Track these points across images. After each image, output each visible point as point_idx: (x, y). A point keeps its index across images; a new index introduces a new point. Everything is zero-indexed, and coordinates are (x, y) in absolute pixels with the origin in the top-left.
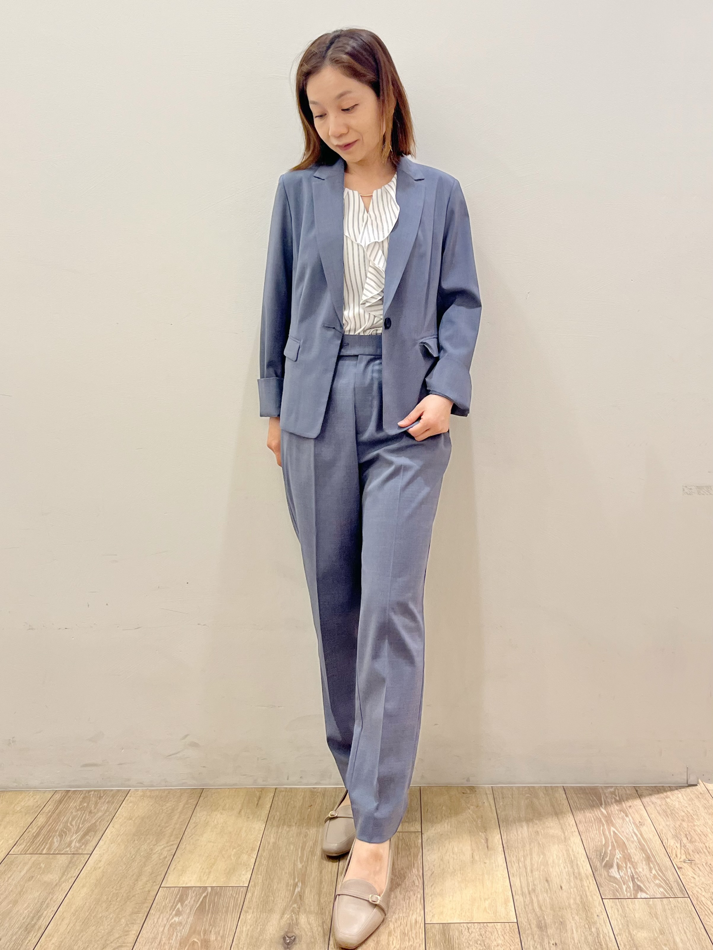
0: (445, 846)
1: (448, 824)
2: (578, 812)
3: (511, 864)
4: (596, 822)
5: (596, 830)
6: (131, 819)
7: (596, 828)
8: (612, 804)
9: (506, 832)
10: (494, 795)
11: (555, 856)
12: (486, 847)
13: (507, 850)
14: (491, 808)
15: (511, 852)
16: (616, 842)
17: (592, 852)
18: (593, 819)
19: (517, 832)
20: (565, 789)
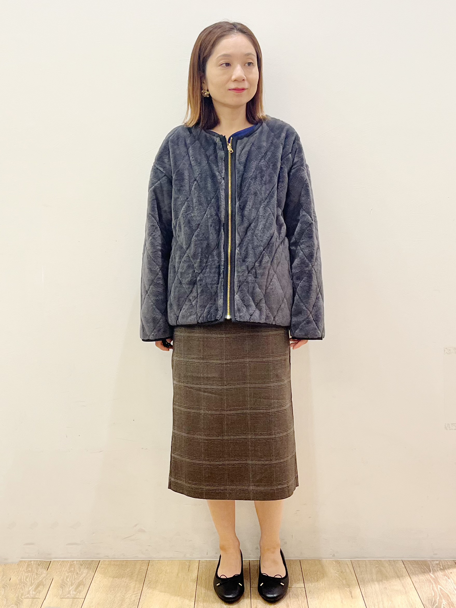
0: (322, 596)
1: (322, 583)
2: (413, 575)
4: (427, 581)
6: (105, 578)
7: (427, 586)
8: (438, 571)
9: (363, 588)
10: (353, 565)
11: (400, 603)
12: (351, 597)
13: (365, 598)
14: (351, 573)
15: (368, 600)
16: (442, 594)
17: (426, 600)
19: (372, 588)
20: (404, 562)
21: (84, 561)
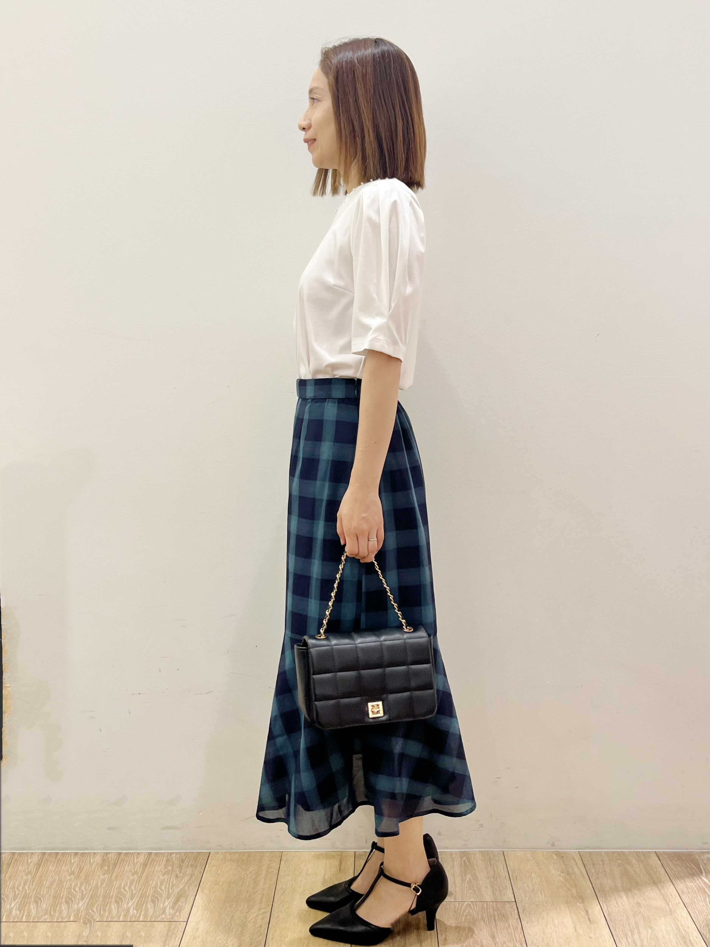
0: (543, 918)
1: (541, 894)
2: (678, 881)
3: (619, 939)
4: (699, 890)
5: (702, 902)
6: (218, 884)
7: (701, 899)
9: (605, 903)
10: (583, 861)
11: (664, 932)
12: (589, 921)
13: (611, 923)
14: (583, 876)
15: (616, 926)
17: (703, 927)
18: (695, 889)
19: (617, 903)
20: (659, 855)
21: (187, 854)
